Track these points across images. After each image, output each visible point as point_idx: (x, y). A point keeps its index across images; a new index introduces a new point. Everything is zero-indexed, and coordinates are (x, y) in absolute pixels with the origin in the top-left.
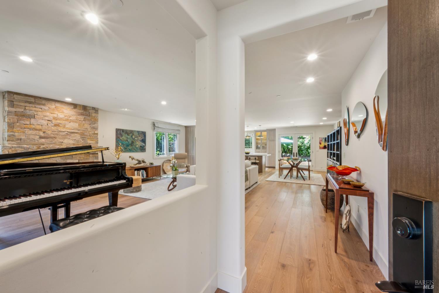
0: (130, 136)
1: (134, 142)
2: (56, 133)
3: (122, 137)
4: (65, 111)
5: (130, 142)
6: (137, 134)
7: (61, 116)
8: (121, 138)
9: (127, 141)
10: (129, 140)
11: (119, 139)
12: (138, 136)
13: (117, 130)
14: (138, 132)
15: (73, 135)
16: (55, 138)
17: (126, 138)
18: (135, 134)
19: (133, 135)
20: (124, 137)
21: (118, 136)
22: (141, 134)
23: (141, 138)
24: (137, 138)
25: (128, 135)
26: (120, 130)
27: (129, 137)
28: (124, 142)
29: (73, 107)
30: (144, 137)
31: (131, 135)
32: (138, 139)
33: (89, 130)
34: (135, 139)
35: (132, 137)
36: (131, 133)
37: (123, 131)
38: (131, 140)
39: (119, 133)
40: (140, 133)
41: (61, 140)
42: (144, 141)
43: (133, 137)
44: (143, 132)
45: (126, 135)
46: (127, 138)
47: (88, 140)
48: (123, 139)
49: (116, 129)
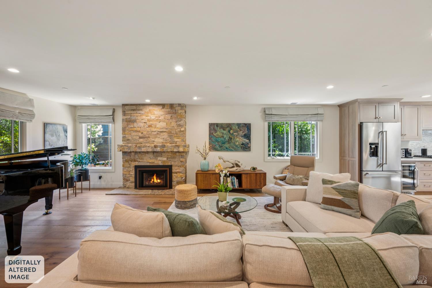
0: (227, 131)
1: (233, 138)
2: (150, 133)
3: (216, 132)
4: (156, 112)
5: (227, 139)
6: (237, 127)
7: (153, 117)
8: (215, 135)
9: (223, 137)
10: (225, 136)
11: (212, 136)
12: (239, 130)
13: (211, 125)
14: (239, 125)
15: (162, 134)
16: (149, 137)
17: (221, 134)
18: (234, 128)
19: (231, 129)
20: (218, 133)
21: (212, 132)
22: (243, 126)
23: (242, 133)
24: (237, 132)
25: (224, 130)
26: (214, 124)
27: (225, 132)
28: (219, 138)
29: (161, 108)
30: (247, 132)
31: (228, 129)
32: (238, 134)
33: (176, 128)
34: (234, 134)
35: (229, 131)
36: (228, 127)
37: (217, 125)
38: (228, 136)
39: (213, 127)
40: (241, 125)
41: (153, 139)
42: (248, 136)
43: (231, 131)
44: (245, 124)
45: (222, 130)
46: (223, 133)
47: (175, 138)
48: (218, 135)
49: (209, 124)
